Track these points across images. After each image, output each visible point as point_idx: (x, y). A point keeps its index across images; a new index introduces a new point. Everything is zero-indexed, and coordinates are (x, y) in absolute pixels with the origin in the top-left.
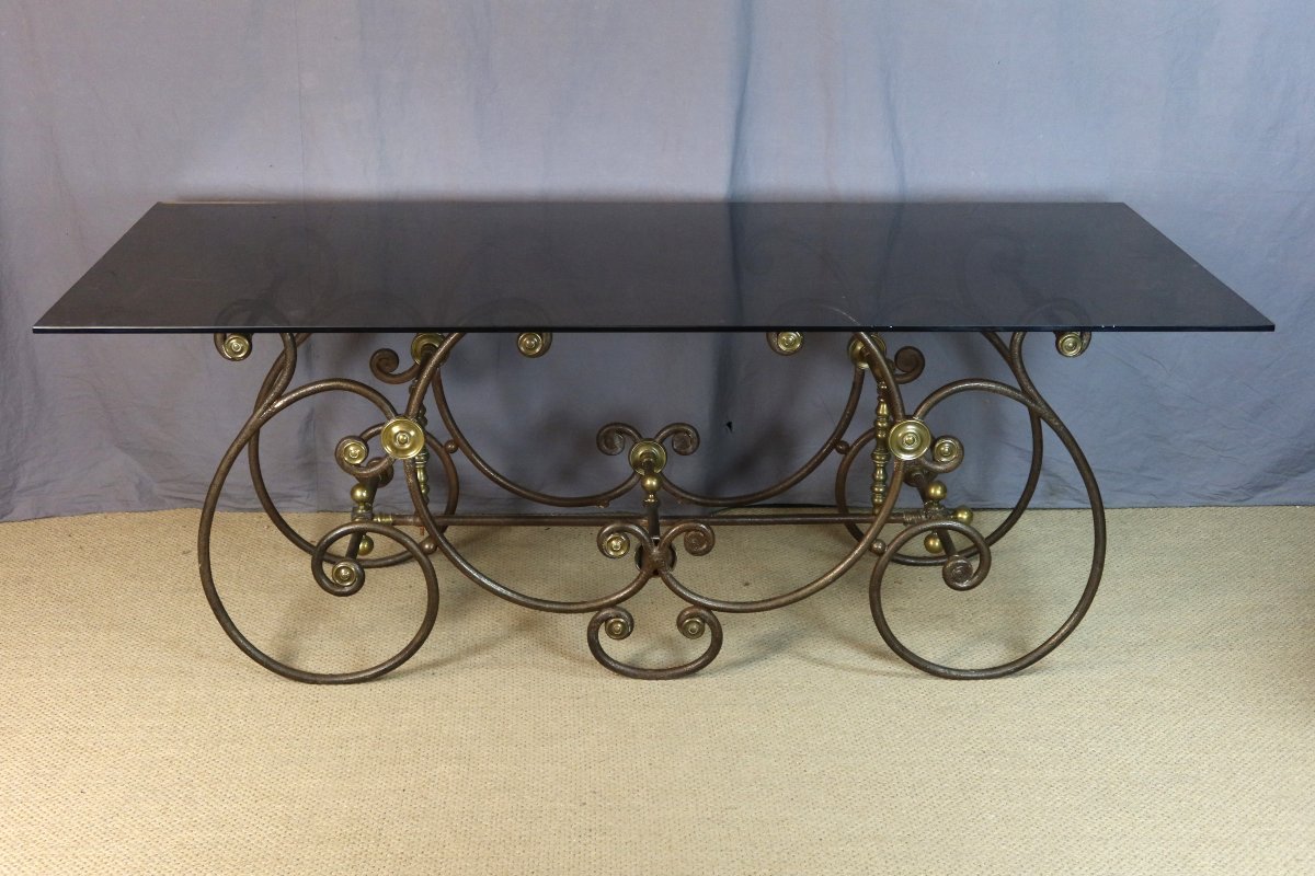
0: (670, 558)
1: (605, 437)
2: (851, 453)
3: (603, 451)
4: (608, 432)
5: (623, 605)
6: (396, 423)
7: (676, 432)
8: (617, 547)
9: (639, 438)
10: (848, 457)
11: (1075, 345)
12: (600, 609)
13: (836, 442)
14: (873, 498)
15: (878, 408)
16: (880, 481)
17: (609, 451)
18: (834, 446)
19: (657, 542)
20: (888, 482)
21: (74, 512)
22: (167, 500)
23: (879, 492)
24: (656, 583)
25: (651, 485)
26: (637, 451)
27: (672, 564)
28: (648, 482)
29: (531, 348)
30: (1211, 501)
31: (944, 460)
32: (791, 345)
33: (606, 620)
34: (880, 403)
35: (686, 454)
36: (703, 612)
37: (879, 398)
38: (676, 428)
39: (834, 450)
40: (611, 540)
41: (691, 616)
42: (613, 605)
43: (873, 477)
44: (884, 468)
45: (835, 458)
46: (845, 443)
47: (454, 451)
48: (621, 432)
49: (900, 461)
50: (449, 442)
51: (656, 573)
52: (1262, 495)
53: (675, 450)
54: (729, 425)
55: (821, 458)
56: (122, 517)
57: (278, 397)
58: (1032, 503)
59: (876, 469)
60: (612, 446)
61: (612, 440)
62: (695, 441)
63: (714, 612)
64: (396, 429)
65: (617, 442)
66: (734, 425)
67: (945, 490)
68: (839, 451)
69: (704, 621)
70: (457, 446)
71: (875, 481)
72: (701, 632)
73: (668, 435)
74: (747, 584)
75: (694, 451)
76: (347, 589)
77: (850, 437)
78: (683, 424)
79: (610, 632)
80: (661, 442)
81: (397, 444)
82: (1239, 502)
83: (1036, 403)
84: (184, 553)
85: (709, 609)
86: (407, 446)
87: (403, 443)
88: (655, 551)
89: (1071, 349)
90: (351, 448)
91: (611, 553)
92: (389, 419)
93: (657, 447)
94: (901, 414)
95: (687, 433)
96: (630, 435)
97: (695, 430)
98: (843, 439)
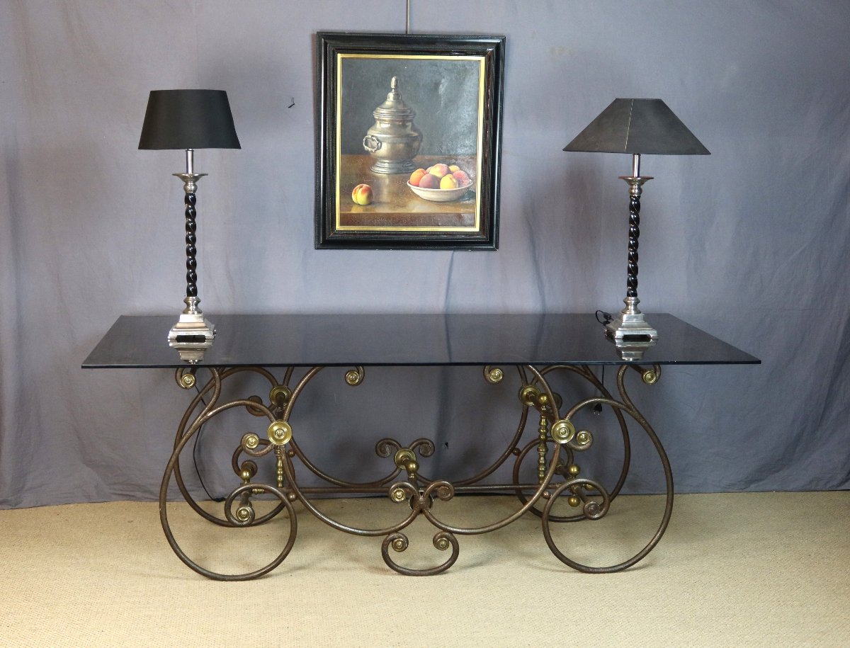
0: (430, 502)
1: (380, 446)
2: (521, 455)
3: (380, 456)
4: (382, 444)
5: (403, 531)
6: (276, 425)
7: (421, 444)
8: (399, 496)
9: (400, 447)
10: (520, 457)
11: (652, 377)
12: (389, 533)
13: (513, 449)
14: (539, 473)
15: (541, 421)
16: (542, 464)
17: (383, 455)
18: (512, 451)
19: (422, 493)
20: (547, 465)
21: (58, 503)
22: (114, 497)
23: (542, 471)
24: (421, 517)
25: (413, 467)
26: (398, 455)
27: (431, 507)
28: (411, 466)
29: (353, 380)
30: (726, 490)
31: (583, 443)
32: (497, 377)
33: (392, 540)
34: (542, 418)
35: (427, 457)
36: (448, 534)
37: (541, 416)
38: (419, 441)
39: (512, 454)
40: (396, 492)
41: (442, 537)
42: (396, 531)
43: (539, 461)
44: (544, 456)
45: (512, 459)
46: (518, 449)
47: (292, 456)
48: (389, 444)
49: (558, 444)
50: (290, 451)
51: (421, 512)
52: (752, 486)
53: (420, 454)
54: (447, 444)
55: (505, 457)
56: (88, 505)
57: (210, 410)
58: (623, 491)
59: (540, 457)
60: (384, 452)
61: (385, 449)
62: (432, 448)
63: (454, 535)
64: (275, 428)
65: (387, 449)
66: (449, 444)
67: (579, 469)
68: (515, 454)
69: (449, 540)
70: (295, 453)
71: (540, 464)
72: (447, 546)
73: (416, 445)
75: (432, 455)
76: (245, 523)
77: (520, 446)
78: (426, 439)
79: (395, 547)
80: (413, 450)
81: (276, 437)
82: (741, 490)
83: (631, 410)
84: (129, 522)
85: (451, 532)
86: (282, 437)
87: (279, 436)
88: (421, 498)
89: (650, 380)
90: (250, 439)
91: (397, 500)
92: (272, 422)
93: (410, 452)
94: (558, 417)
95: (428, 444)
96: (393, 444)
97: (431, 442)
98: (517, 447)
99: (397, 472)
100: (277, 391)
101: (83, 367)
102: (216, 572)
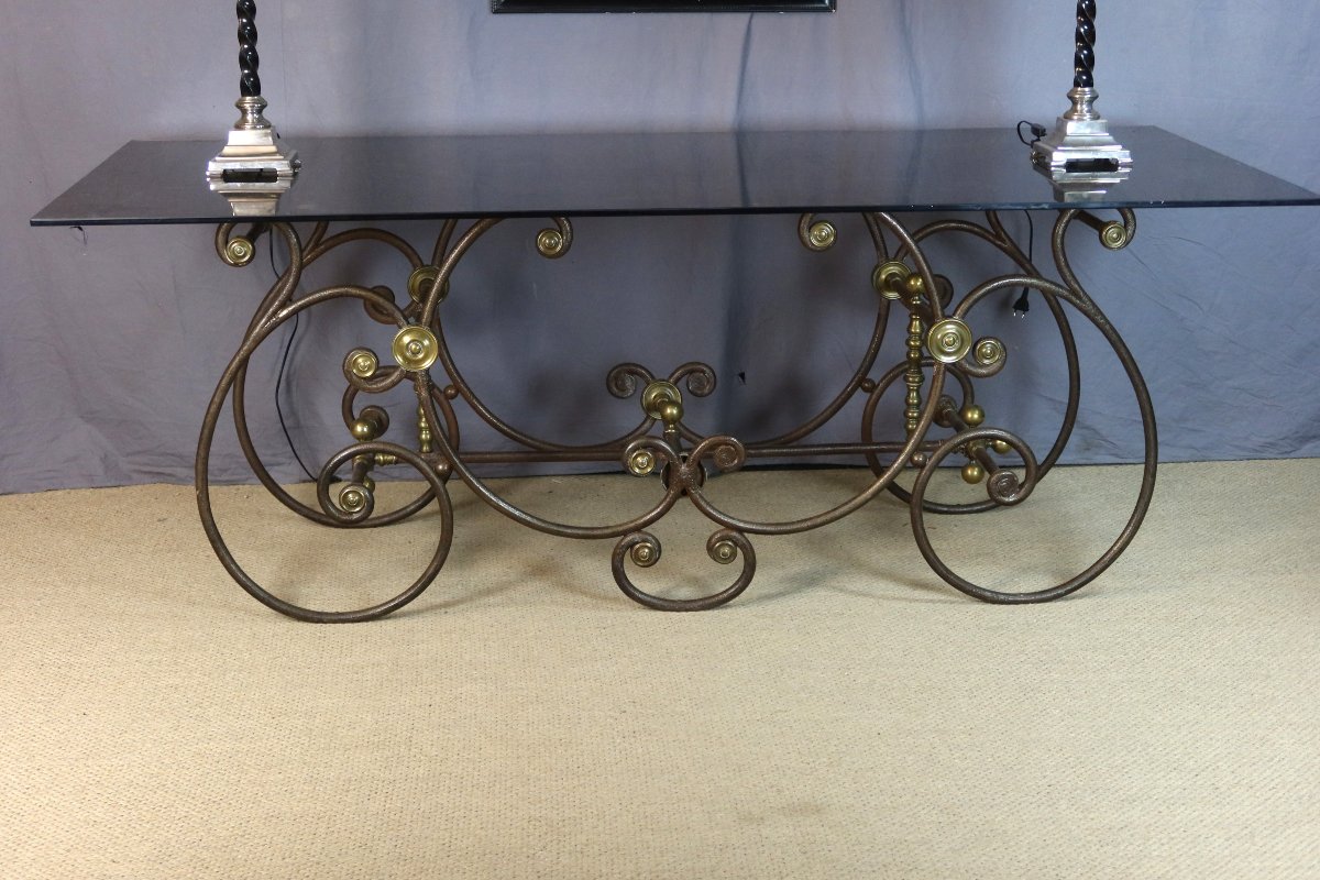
0: (700, 476)
1: (616, 378)
2: (877, 392)
3: (614, 395)
4: (619, 372)
5: (647, 529)
6: (407, 332)
7: (691, 372)
8: (642, 464)
9: (649, 379)
10: (874, 396)
11: (1119, 236)
12: (625, 533)
13: (861, 381)
14: (908, 423)
15: (910, 325)
16: (913, 404)
17: (620, 394)
18: (859, 384)
19: (685, 459)
20: (921, 407)
21: (34, 489)
22: (135, 476)
23: (913, 418)
24: (684, 502)
25: (672, 414)
26: (649, 394)
27: (701, 483)
28: (669, 411)
29: (551, 247)
30: (1257, 453)
31: (986, 362)
32: (823, 239)
33: (631, 545)
34: (912, 320)
35: (701, 396)
36: (734, 534)
37: (910, 316)
38: (690, 367)
39: (860, 389)
40: (636, 457)
41: (722, 539)
42: (638, 529)
43: (907, 401)
44: (918, 391)
45: (860, 398)
46: (870, 381)
47: (453, 397)
48: (632, 373)
49: (940, 363)
50: (448, 387)
51: (684, 493)
52: (1309, 446)
53: (690, 391)
54: (742, 376)
55: (845, 397)
56: (88, 492)
57: (283, 306)
59: (909, 391)
60: (623, 389)
61: (623, 381)
62: (712, 381)
63: (746, 534)
64: (407, 339)
65: (628, 383)
66: (747, 375)
67: (982, 415)
68: (865, 390)
69: (736, 544)
70: (458, 391)
71: (909, 405)
72: (734, 555)
73: (682, 376)
75: (710, 393)
76: (355, 516)
77: (875, 375)
78: (699, 364)
79: (636, 558)
80: (676, 383)
81: (408, 354)
82: (1285, 455)
83: (1080, 298)
84: (159, 520)
85: (741, 531)
86: (421, 356)
87: (415, 353)
88: (684, 468)
89: (1115, 240)
90: (360, 360)
91: (637, 470)
92: (400, 328)
93: (671, 387)
94: (939, 313)
95: (703, 372)
96: (642, 376)
97: (710, 368)
98: (868, 376)
99: (647, 425)
100: (420, 278)
101: (33, 224)
102: (308, 607)
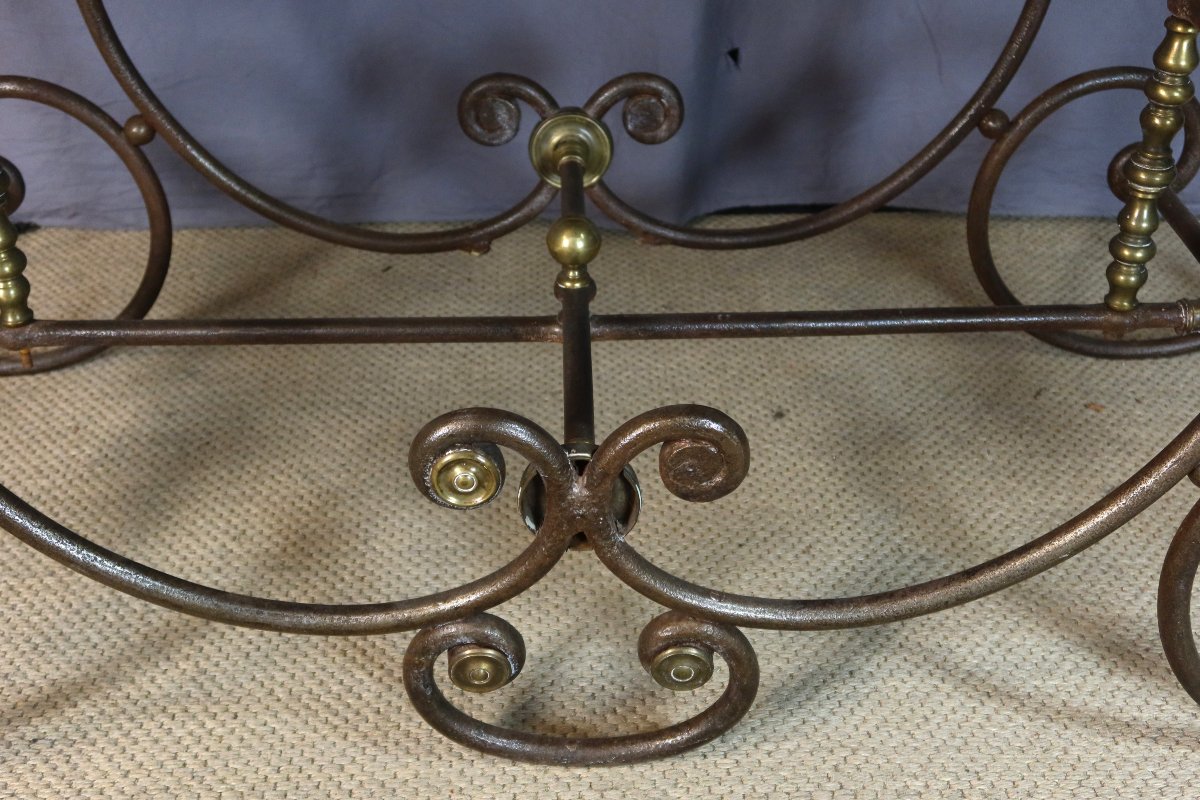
0: (621, 497)
1: (477, 104)
2: (1010, 137)
3: (475, 138)
4: (483, 94)
5: (492, 613)
7: (631, 94)
8: (464, 484)
9: (553, 108)
10: (1004, 144)
12: (429, 624)
13: (982, 114)
15: (1164, 48)
16: (1138, 233)
17: (486, 137)
18: (976, 122)
19: (581, 465)
23: (1132, 261)
25: (573, 249)
26: (547, 136)
27: (628, 513)
33: (449, 649)
34: (1171, 36)
35: (653, 141)
36: (708, 629)
37: (1170, 23)
38: (630, 85)
39: (976, 130)
40: (449, 466)
41: (676, 641)
42: (465, 615)
46: (999, 115)
47: (146, 139)
48: (511, 96)
50: (133, 120)
51: (581, 540)
53: (629, 133)
54: (734, 54)
55: (945, 147)
60: (492, 126)
61: (493, 114)
62: (675, 112)
65: (502, 116)
66: (743, 55)
68: (985, 132)
69: (712, 650)
70: (151, 128)
71: (1126, 232)
73: (614, 101)
74: (779, 415)
75: (671, 134)
77: (1011, 101)
78: (649, 76)
79: (462, 679)
80: (599, 116)
85: (724, 620)
88: (578, 489)
91: (452, 498)
93: (589, 126)
95: (657, 94)
96: (531, 101)
98: (999, 105)
99: (541, 198)
